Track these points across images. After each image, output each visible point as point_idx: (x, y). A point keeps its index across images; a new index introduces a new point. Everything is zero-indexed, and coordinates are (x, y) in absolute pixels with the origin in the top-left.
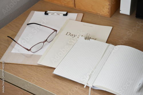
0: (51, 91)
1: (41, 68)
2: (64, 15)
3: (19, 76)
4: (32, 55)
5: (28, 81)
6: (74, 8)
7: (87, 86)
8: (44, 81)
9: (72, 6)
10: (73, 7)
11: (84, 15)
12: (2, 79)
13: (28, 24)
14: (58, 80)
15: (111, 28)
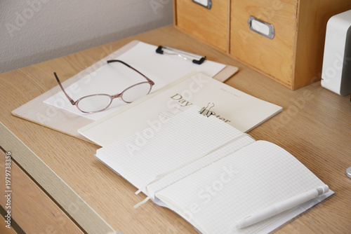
0: (71, 186)
1: (80, 144)
2: (195, 61)
3: (29, 146)
4: (79, 117)
5: (41, 157)
6: (228, 53)
7: (141, 192)
8: (69, 166)
9: (225, 49)
10: (226, 52)
11: (240, 73)
12: (5, 152)
13: (109, 62)
14: (98, 171)
15: (279, 108)
